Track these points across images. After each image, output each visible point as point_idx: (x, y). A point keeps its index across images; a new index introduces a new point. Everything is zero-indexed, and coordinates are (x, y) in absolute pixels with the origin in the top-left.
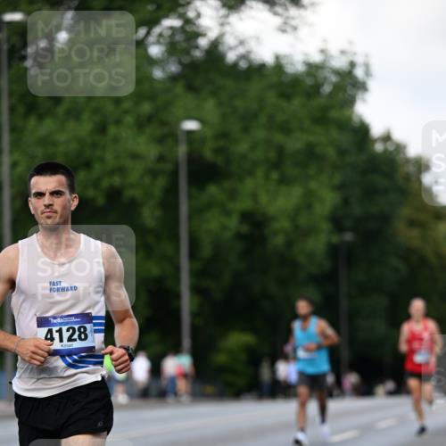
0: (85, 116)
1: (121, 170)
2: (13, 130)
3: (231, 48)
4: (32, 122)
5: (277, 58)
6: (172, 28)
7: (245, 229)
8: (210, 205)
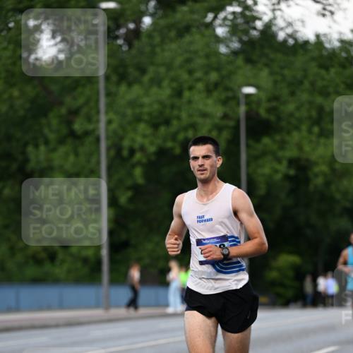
0: (165, 83)
1: (193, 126)
2: (108, 94)
3: (282, 29)
4: (123, 88)
5: (318, 36)
6: (234, 13)
7: (292, 172)
8: (264, 154)
